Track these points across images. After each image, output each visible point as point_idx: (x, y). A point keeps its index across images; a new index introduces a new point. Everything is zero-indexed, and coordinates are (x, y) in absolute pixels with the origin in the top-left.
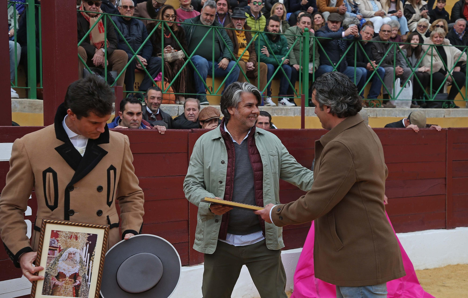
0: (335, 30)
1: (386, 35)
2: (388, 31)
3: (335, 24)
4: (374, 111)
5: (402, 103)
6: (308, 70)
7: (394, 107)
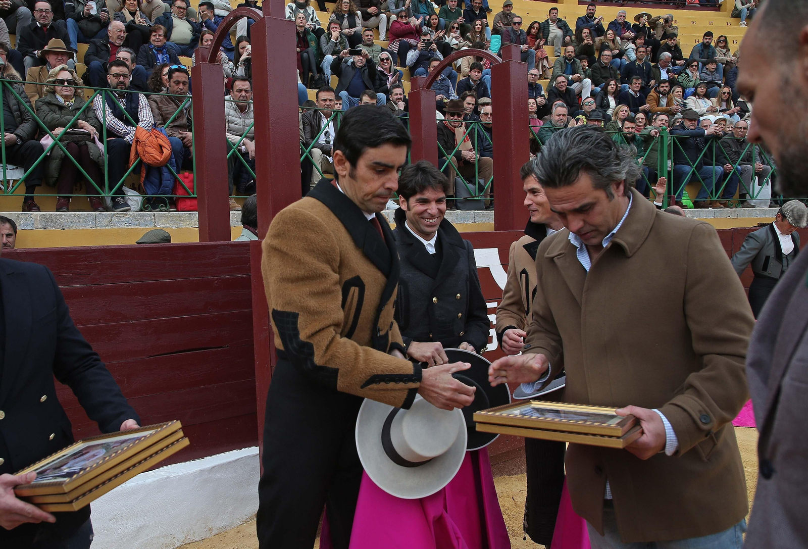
0: (693, 128)
1: (742, 132)
2: (744, 128)
3: (693, 122)
4: (735, 211)
5: (760, 203)
6: (667, 167)
7: (754, 207)
